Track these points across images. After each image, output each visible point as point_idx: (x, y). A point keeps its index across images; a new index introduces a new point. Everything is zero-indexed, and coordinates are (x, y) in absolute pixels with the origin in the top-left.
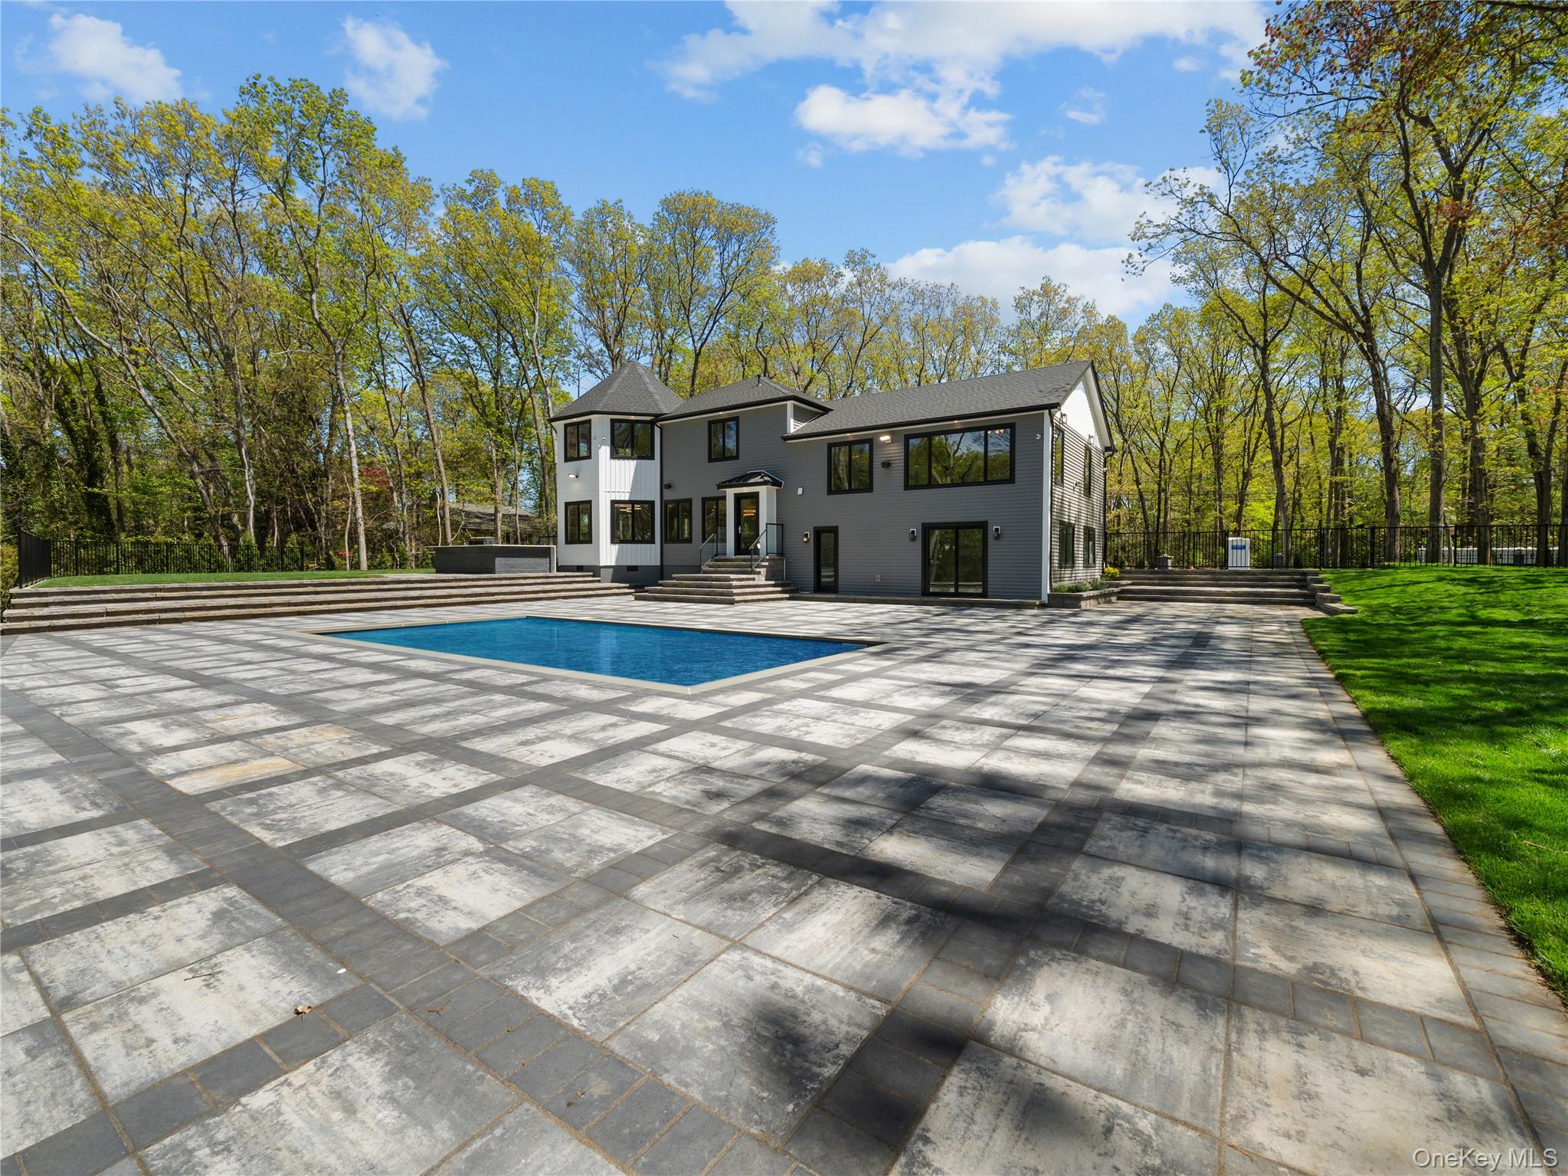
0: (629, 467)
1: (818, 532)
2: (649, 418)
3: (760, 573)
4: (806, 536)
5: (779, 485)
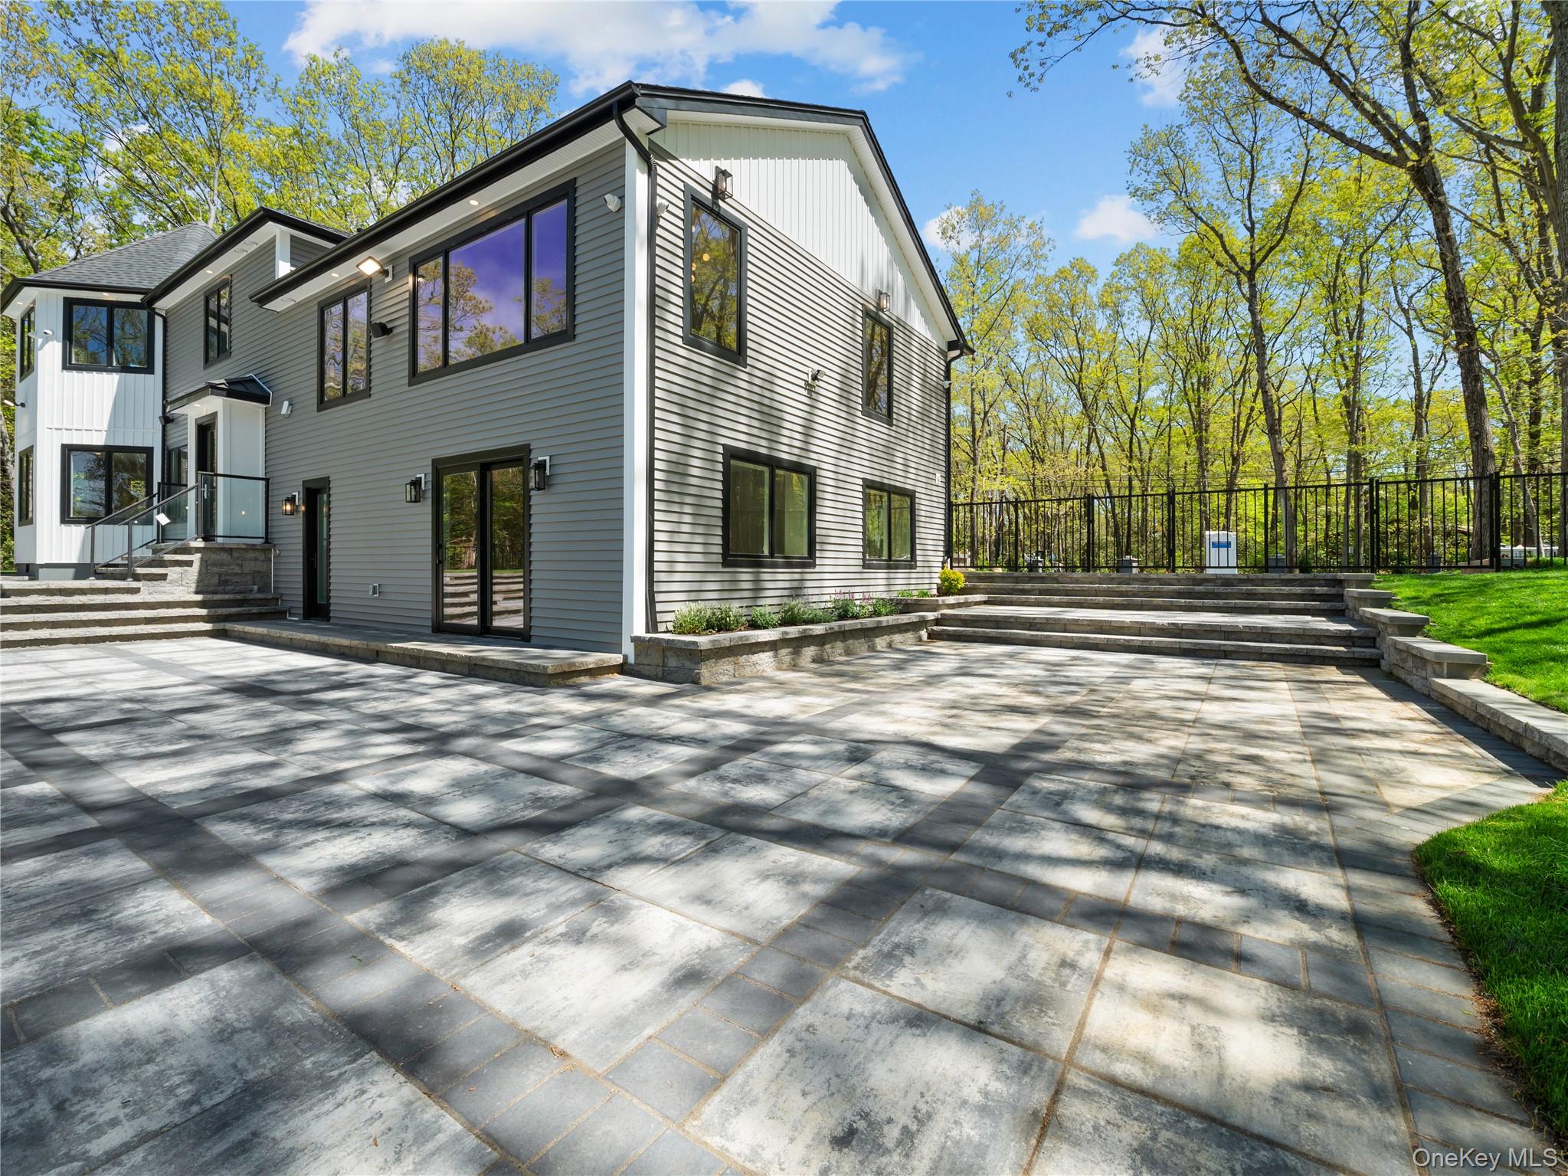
1: (311, 494)
3: (163, 577)
4: (291, 500)
5: (263, 399)
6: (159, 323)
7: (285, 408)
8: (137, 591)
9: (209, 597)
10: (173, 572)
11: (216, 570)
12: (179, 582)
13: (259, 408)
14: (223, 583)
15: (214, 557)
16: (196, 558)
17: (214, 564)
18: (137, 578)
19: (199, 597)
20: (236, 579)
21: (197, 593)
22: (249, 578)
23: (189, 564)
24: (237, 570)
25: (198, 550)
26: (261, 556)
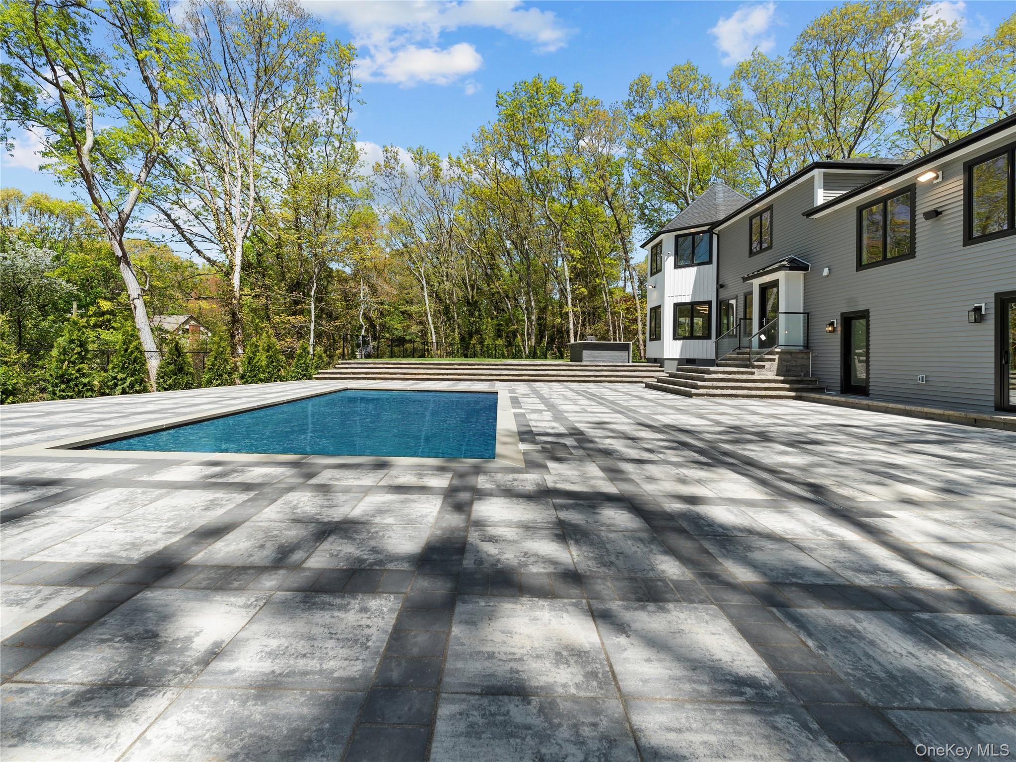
0: (691, 273)
1: (848, 320)
2: (706, 228)
3: (763, 367)
4: (832, 324)
5: (805, 268)
6: (715, 238)
7: (826, 272)
8: (753, 373)
9: (787, 378)
10: (767, 364)
11: (785, 363)
12: (770, 370)
13: (801, 274)
14: (788, 371)
15: (784, 356)
16: (776, 357)
17: (784, 361)
18: (754, 367)
19: (782, 378)
20: (794, 369)
21: (777, 375)
22: (799, 369)
23: (774, 360)
24: (794, 364)
25: (778, 353)
26: (805, 357)
